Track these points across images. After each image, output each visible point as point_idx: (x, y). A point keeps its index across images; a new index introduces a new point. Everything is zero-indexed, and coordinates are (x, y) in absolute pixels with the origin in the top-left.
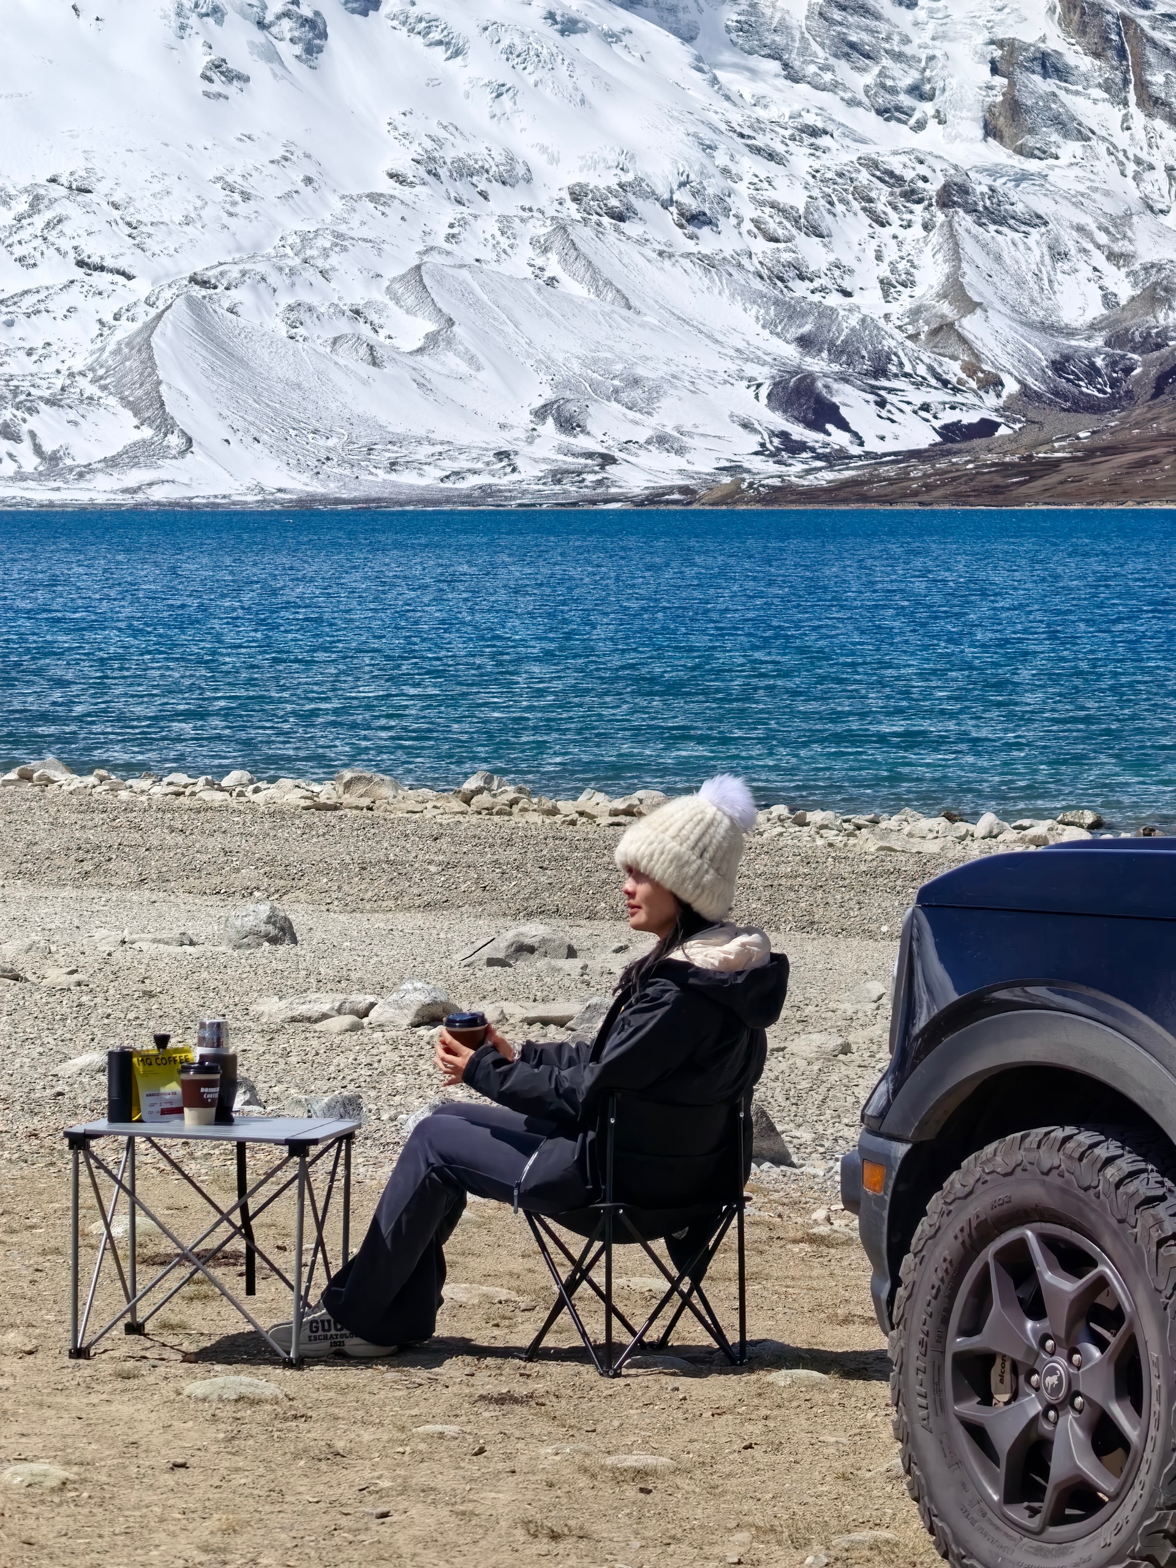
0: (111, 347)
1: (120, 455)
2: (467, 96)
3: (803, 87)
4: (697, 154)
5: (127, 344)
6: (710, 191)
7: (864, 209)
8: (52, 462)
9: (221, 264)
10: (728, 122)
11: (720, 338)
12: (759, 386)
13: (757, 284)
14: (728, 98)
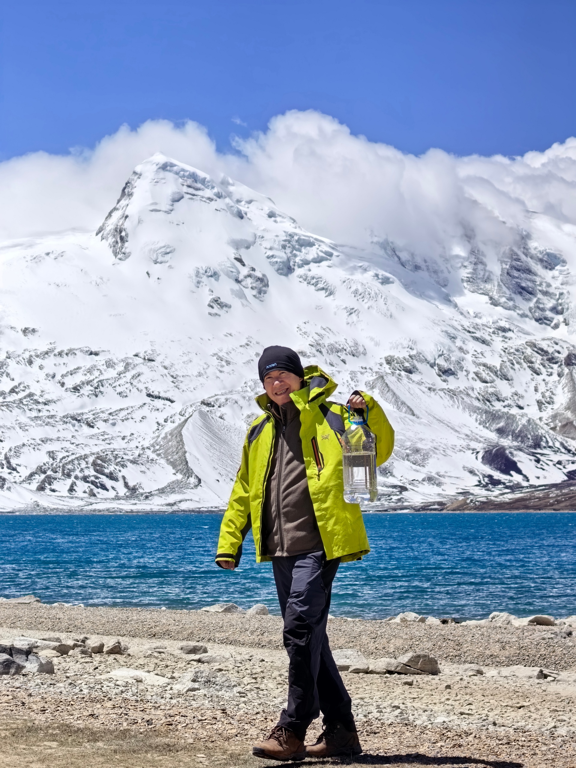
0: (163, 435)
1: (166, 487)
2: (335, 314)
3: (499, 309)
4: (447, 341)
5: (170, 434)
6: (453, 359)
7: (529, 367)
8: (133, 492)
9: (216, 395)
10: (462, 326)
11: (458, 429)
12: (478, 453)
13: (476, 403)
14: (462, 314)
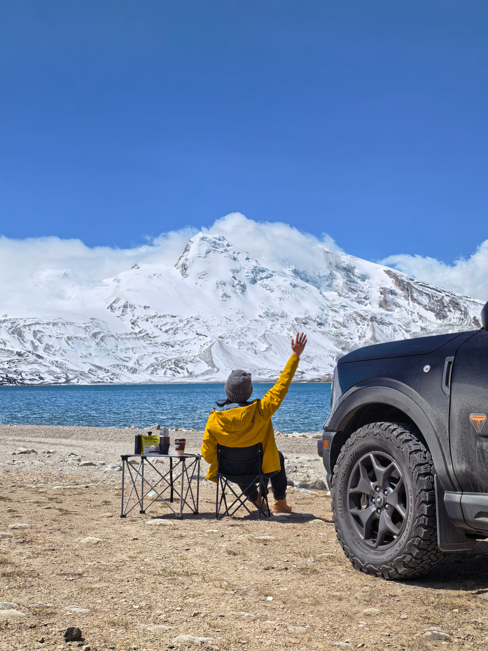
0: (203, 351)
1: (204, 372)
2: (274, 300)
3: (342, 297)
4: (321, 311)
5: (206, 350)
6: (323, 318)
7: (355, 322)
8: (191, 374)
9: (225, 334)
10: (327, 305)
11: (326, 348)
12: (334, 358)
13: (333, 337)
14: (327, 300)
